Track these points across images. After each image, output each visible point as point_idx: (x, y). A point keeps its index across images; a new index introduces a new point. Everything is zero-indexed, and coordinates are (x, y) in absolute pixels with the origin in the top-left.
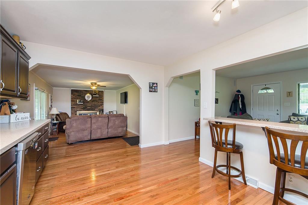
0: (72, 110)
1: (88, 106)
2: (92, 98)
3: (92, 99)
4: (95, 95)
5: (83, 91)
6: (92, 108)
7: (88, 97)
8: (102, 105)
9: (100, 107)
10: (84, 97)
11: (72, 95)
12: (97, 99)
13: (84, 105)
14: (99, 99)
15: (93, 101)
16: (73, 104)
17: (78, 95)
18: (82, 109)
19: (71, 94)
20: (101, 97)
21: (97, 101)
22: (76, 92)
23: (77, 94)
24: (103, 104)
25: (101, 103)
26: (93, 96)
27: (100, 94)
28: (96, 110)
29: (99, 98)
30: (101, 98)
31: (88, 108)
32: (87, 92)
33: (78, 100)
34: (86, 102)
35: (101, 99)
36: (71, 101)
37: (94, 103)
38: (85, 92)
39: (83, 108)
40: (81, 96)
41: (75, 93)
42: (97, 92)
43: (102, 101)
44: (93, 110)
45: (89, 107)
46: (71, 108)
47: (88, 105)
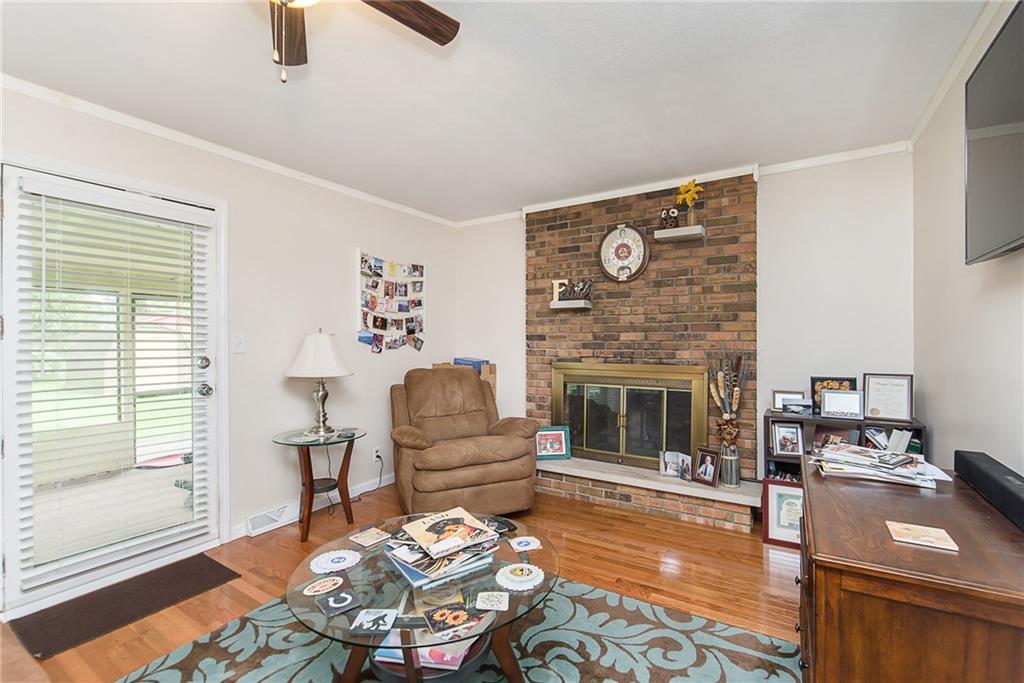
0: (530, 352)
1: (625, 320)
2: (650, 257)
3: (654, 266)
4: (676, 223)
5: (593, 212)
6: (655, 337)
7: (623, 251)
8: (743, 315)
9: (718, 328)
10: (598, 254)
11: (533, 253)
12: (688, 263)
13: (596, 321)
14: (710, 261)
15: (658, 284)
16: (539, 314)
17: (562, 250)
18: (585, 346)
19: (528, 247)
20: (735, 240)
21: (690, 282)
22: (549, 228)
23: (554, 239)
24: (753, 308)
25: (734, 298)
26: (659, 234)
27: (719, 210)
28: (685, 355)
29: (707, 251)
30: (729, 250)
31: (624, 337)
32: (615, 212)
33: (556, 283)
34: (610, 295)
35: (735, 259)
36: (528, 292)
37: (665, 296)
38: (606, 219)
39: (590, 337)
40: (577, 248)
41: (546, 236)
42: (688, 198)
43: (745, 278)
44: (662, 353)
45: (633, 328)
46: (529, 338)
47: (628, 313)
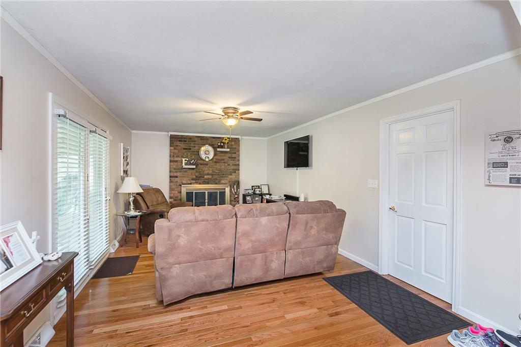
0: (171, 182)
1: (206, 172)
2: (215, 155)
3: (216, 157)
4: (222, 147)
5: (196, 139)
6: (215, 177)
7: (207, 152)
8: (237, 172)
9: (231, 175)
10: (198, 152)
11: (172, 148)
12: (224, 158)
13: (197, 172)
14: (229, 158)
15: (216, 162)
16: (175, 169)
17: (184, 149)
18: (192, 180)
19: (171, 146)
20: (235, 153)
21: (224, 162)
22: (180, 141)
23: (182, 145)
24: (239, 170)
25: (235, 167)
26: (218, 149)
27: (232, 145)
28: (223, 182)
29: (229, 155)
30: (234, 156)
31: (205, 177)
32: (204, 141)
33: (184, 159)
34: (201, 164)
35: (235, 158)
36: (171, 161)
37: (218, 166)
38: (200, 142)
39: (195, 177)
40: (190, 149)
41: (178, 143)
42: (226, 142)
43: (237, 163)
44: (217, 181)
45: (208, 174)
46: (170, 177)
47: (207, 170)
